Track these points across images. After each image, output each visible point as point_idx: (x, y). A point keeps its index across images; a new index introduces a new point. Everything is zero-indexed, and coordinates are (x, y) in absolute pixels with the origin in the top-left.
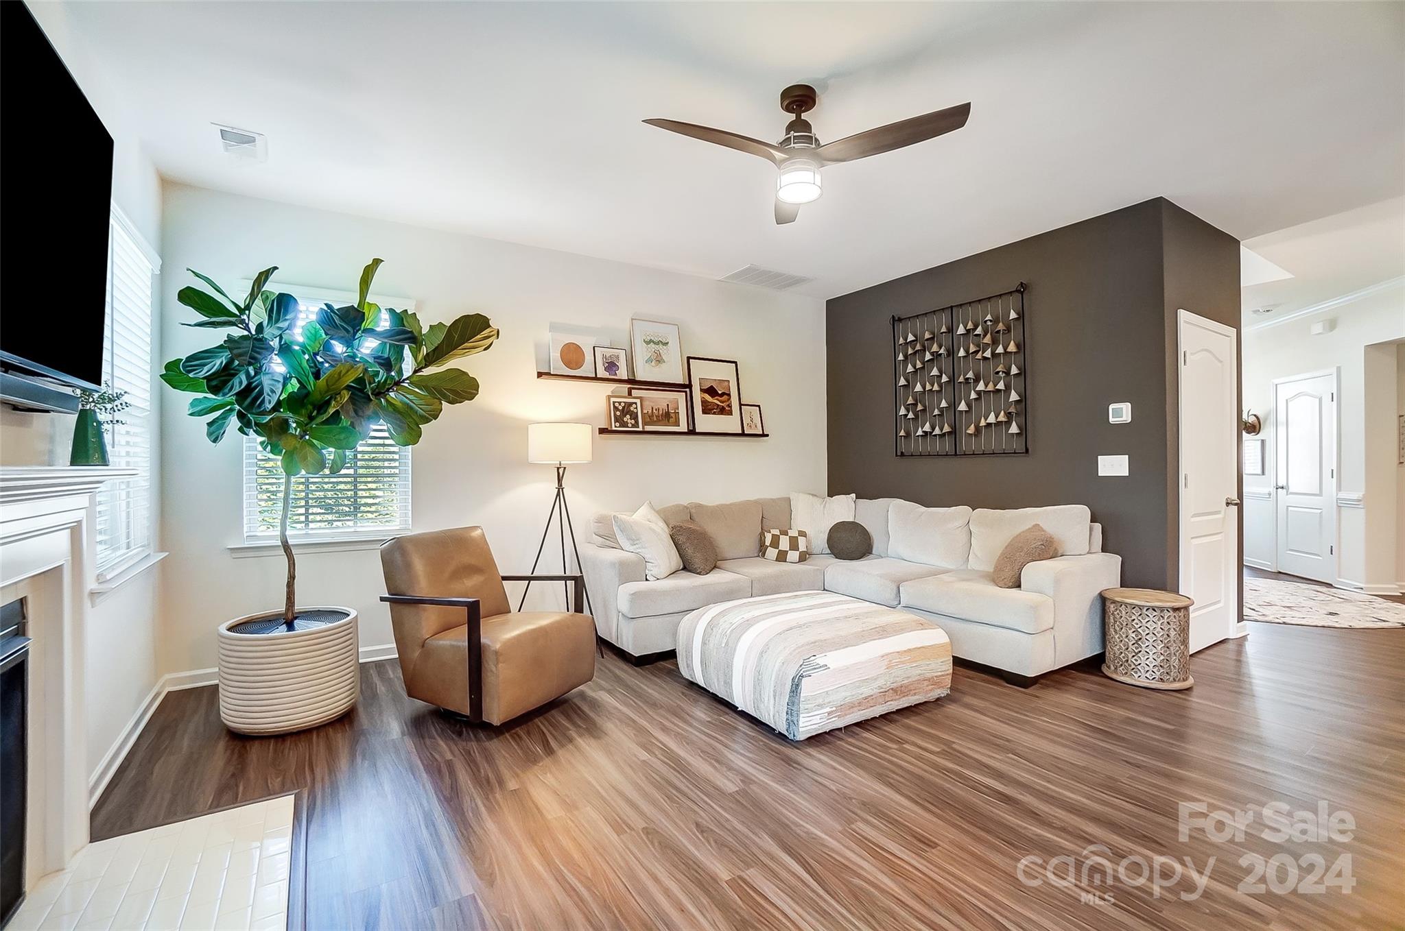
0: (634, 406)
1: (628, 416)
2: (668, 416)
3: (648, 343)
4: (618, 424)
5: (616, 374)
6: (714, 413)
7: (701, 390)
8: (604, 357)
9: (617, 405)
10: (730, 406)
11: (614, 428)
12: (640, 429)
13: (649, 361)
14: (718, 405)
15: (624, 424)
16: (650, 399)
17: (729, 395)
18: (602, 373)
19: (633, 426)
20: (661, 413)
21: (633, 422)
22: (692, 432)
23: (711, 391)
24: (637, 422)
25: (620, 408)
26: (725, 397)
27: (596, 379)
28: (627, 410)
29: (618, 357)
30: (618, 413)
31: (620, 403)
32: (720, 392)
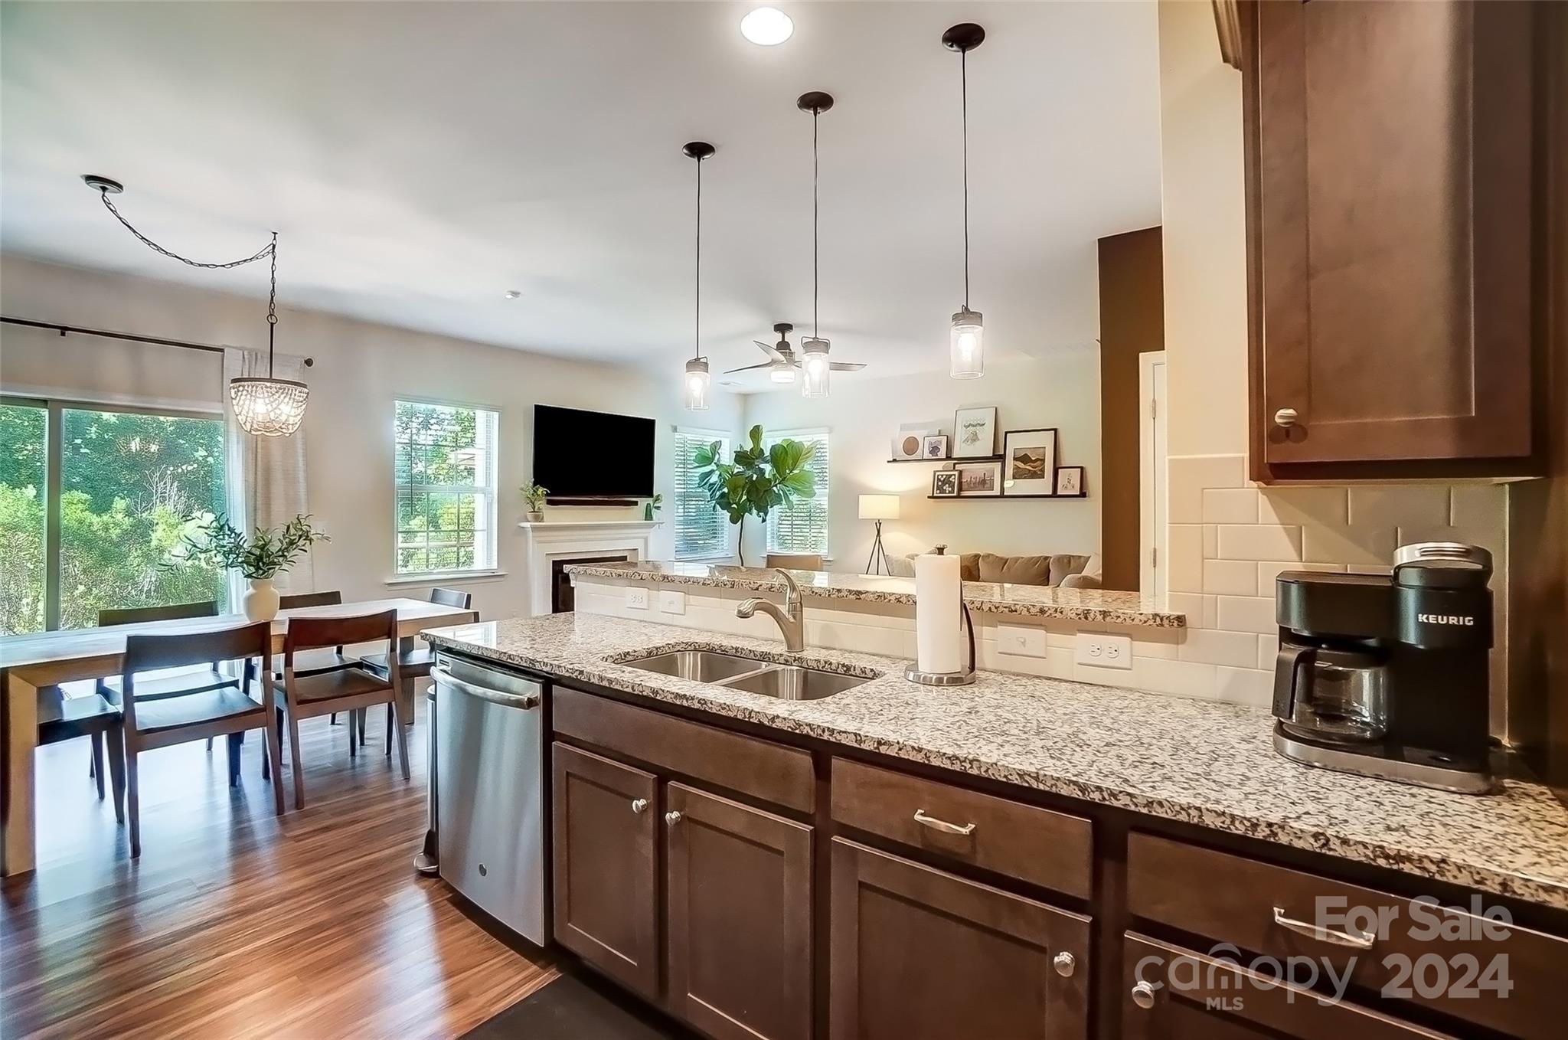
0: (953, 477)
1: (947, 485)
2: (983, 483)
3: (967, 427)
4: (938, 492)
5: (937, 455)
6: (1025, 478)
7: (1015, 459)
8: (930, 443)
9: (940, 477)
10: (1043, 471)
11: (935, 495)
12: (955, 494)
13: (966, 440)
14: (1030, 470)
15: (944, 491)
16: (969, 470)
17: (1043, 460)
18: (927, 455)
19: (950, 492)
20: (978, 480)
21: (950, 489)
22: (1002, 496)
23: (1025, 459)
24: (953, 490)
25: (942, 479)
26: (1039, 463)
27: (923, 460)
28: (947, 481)
29: (941, 442)
30: (940, 483)
31: (942, 476)
32: (1033, 459)
